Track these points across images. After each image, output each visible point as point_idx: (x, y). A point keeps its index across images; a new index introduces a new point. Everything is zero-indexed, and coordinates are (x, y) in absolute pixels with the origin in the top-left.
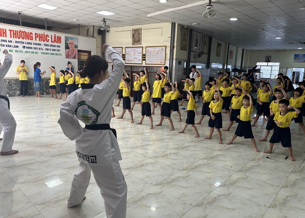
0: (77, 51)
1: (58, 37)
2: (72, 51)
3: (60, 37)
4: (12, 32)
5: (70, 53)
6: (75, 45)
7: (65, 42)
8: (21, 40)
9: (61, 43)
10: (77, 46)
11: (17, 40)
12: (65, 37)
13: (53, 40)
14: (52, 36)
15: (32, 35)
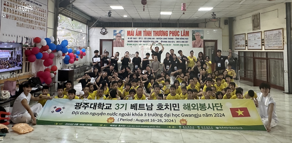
0: (203, 41)
1: (186, 31)
2: (198, 41)
3: (188, 31)
4: (155, 32)
5: (196, 43)
6: (201, 36)
7: (192, 34)
8: (160, 37)
9: (189, 36)
10: (203, 37)
11: (158, 37)
12: (192, 31)
13: (182, 35)
14: (181, 31)
15: (167, 32)
